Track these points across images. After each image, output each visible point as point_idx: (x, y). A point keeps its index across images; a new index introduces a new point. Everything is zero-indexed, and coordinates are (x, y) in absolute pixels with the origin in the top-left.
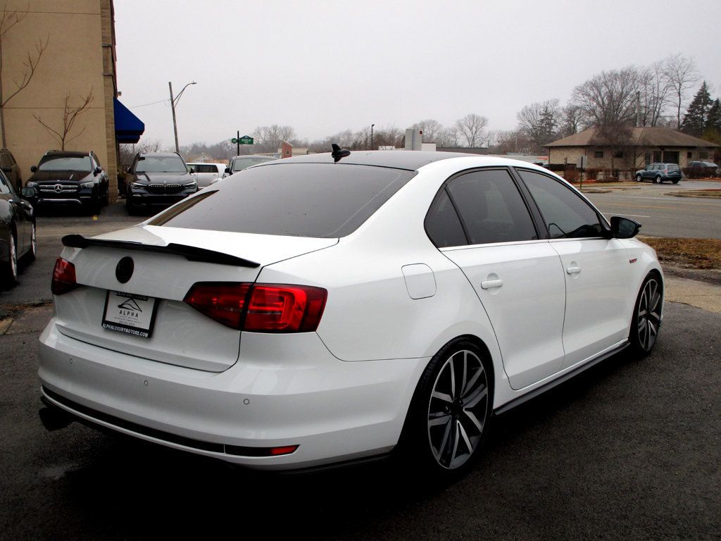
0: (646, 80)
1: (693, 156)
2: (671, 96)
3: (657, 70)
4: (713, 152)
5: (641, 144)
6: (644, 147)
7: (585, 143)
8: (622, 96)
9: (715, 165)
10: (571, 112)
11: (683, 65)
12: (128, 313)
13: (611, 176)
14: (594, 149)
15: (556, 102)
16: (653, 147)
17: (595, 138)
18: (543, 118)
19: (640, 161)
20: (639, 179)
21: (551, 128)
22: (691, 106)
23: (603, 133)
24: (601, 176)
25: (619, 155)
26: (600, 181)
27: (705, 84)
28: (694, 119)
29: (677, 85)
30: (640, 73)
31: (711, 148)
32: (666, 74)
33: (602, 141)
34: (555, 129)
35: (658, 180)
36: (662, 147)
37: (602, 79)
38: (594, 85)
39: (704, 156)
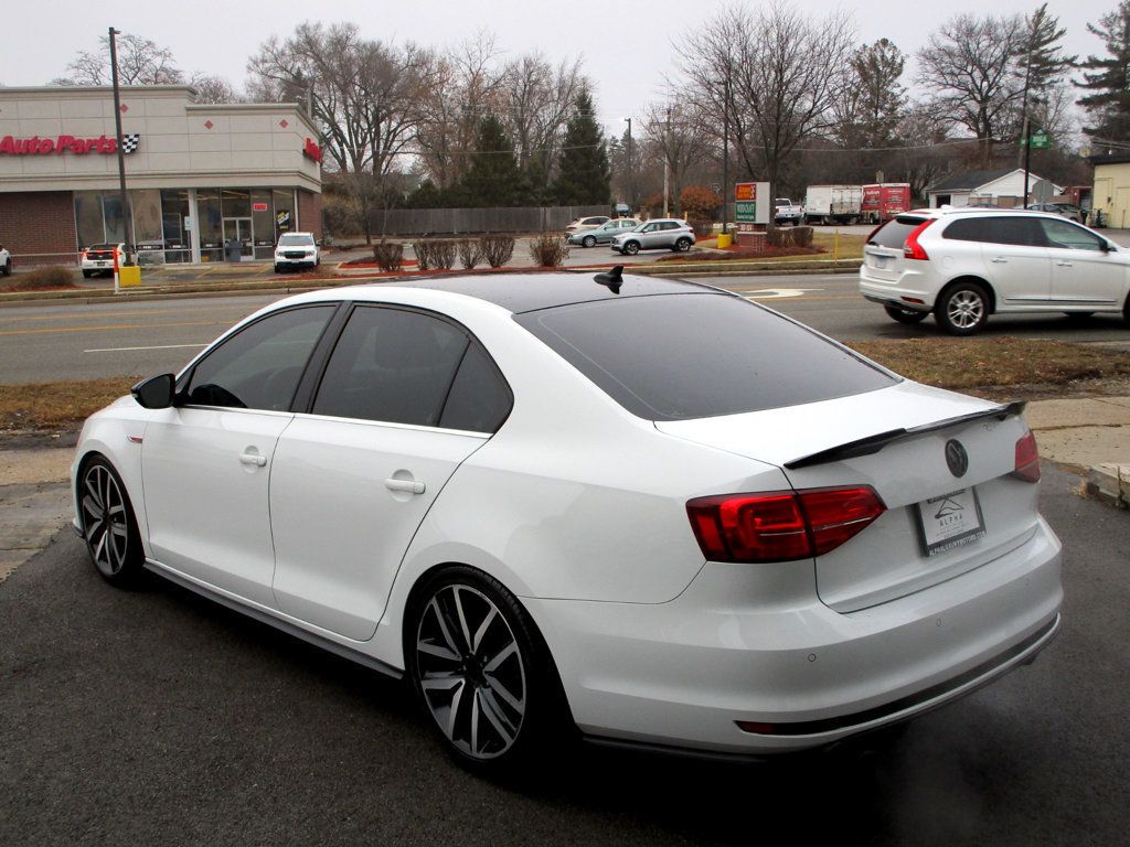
12: (951, 520)
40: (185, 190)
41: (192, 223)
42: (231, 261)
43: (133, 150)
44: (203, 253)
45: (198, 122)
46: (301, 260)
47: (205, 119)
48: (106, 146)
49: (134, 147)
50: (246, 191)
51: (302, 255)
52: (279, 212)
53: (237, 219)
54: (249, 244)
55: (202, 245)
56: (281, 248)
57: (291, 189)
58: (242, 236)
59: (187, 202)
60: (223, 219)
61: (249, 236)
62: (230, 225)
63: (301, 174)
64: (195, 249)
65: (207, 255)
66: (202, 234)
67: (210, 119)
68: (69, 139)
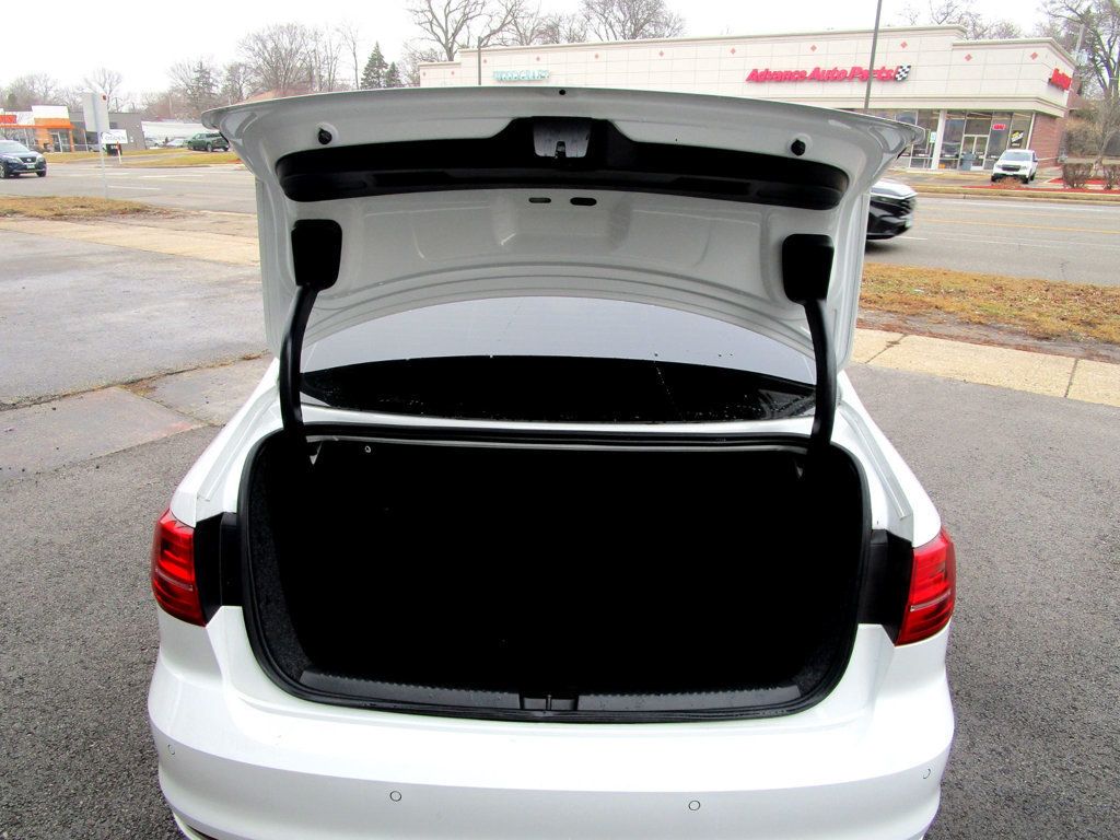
0: (316, 36)
2: (345, 56)
8: (292, 54)
10: (234, 70)
11: (354, 22)
18: (198, 75)
21: (210, 89)
22: (366, 69)
27: (377, 44)
28: (371, 84)
29: (351, 44)
30: (308, 27)
32: (338, 30)
34: (214, 90)
37: (267, 33)
38: (258, 38)
40: (939, 111)
41: (937, 138)
42: (963, 169)
43: (904, 78)
44: (942, 162)
45: (960, 55)
46: (1015, 173)
47: (966, 53)
48: (884, 75)
49: (905, 75)
50: (989, 113)
51: (1017, 169)
52: (1014, 132)
53: (976, 136)
54: (981, 157)
55: (941, 156)
56: (1001, 162)
57: (1031, 113)
58: (978, 150)
59: (937, 121)
60: (964, 135)
61: (984, 151)
62: (969, 141)
63: (1039, 100)
64: (936, 158)
65: (945, 163)
66: (943, 147)
67: (969, 52)
68: (859, 69)
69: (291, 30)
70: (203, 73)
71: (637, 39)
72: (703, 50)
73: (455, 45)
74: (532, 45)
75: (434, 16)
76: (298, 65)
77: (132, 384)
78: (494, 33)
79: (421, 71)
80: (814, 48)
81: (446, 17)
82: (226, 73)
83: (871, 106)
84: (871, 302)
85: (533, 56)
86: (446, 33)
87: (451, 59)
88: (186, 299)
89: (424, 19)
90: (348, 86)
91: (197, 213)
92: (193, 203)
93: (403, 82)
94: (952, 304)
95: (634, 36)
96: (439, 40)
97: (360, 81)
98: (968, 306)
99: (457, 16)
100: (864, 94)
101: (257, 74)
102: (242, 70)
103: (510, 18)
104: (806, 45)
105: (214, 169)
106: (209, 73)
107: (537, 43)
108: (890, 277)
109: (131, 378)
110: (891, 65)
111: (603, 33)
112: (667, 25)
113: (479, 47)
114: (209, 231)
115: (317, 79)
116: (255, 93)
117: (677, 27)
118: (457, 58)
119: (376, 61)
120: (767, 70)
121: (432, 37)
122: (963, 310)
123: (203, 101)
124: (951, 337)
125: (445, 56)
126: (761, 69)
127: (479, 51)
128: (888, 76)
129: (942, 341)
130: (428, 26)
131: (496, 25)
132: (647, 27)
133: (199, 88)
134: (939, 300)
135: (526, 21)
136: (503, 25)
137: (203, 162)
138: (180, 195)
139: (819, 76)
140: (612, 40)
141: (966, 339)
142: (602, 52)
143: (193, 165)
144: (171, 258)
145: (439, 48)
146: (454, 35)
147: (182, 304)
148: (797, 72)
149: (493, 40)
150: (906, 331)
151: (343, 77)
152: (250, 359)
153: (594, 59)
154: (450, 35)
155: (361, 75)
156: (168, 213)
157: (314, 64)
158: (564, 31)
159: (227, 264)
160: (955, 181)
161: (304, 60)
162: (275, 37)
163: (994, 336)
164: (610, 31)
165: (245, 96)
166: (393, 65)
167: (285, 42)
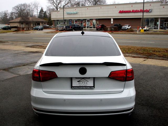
0: (29, 6)
1: (43, 24)
2: (35, 10)
3: (31, 4)
4: (47, 23)
5: (31, 21)
6: (32, 22)
7: (18, 21)
8: (24, 10)
9: (48, 26)
10: (12, 13)
11: (37, 3)
12: (83, 83)
13: (27, 29)
14: (21, 22)
15: (7, 11)
16: (34, 22)
17: (21, 20)
18: (4, 15)
19: (32, 25)
20: (34, 29)
21: (7, 17)
22: (40, 12)
23: (23, 19)
24: (25, 29)
25: (27, 24)
26: (25, 30)
27: (42, 8)
28: (40, 15)
29: (37, 8)
30: (28, 4)
31: (46, 22)
32: (34, 5)
33: (22, 20)
35: (38, 30)
36: (36, 22)
37: (19, 6)
38: (17, 7)
39: (45, 24)
40: (159, 18)
41: (159, 23)
42: (165, 29)
43: (151, 12)
44: (160, 28)
45: (162, 7)
47: (163, 6)
53: (167, 23)
55: (160, 27)
59: (158, 20)
62: (165, 24)
64: (159, 27)
65: (161, 28)
66: (160, 25)
67: (164, 6)
68: (142, 10)
69: (24, 5)
70: (5, 14)
71: (96, 5)
72: (109, 7)
73: (58, 7)
74: (74, 7)
75: (54, 2)
76: (25, 12)
77: (4, 70)
78: (66, 4)
79: (51, 13)
80: (132, 6)
81: (56, 2)
82: (10, 14)
83: (144, 17)
84: (142, 54)
85: (74, 9)
86: (56, 5)
87: (57, 10)
88: (10, 56)
89: (51, 2)
90: (36, 16)
91: (7, 42)
92: (6, 40)
93: (47, 15)
94: (157, 54)
95: (95, 4)
96: (55, 6)
97: (38, 15)
98: (160, 54)
99: (59, 1)
100: (142, 15)
101: (17, 14)
102: (14, 13)
103: (69, 1)
104: (130, 6)
105: (8, 33)
106: (7, 14)
107: (75, 6)
108: (146, 49)
109: (4, 68)
110: (148, 9)
111: (89, 4)
112: (102, 2)
113: (63, 7)
114: (10, 45)
115: (29, 15)
116: (16, 18)
117: (104, 2)
118: (59, 10)
119: (42, 10)
120: (123, 11)
121: (53, 6)
122: (159, 54)
123: (5, 20)
124: (156, 59)
125: (56, 9)
126: (122, 10)
127: (63, 8)
128: (147, 11)
129: (154, 60)
130: (52, 3)
131: (66, 3)
132: (98, 3)
133: (4, 17)
134: (155, 53)
135: (73, 2)
136: (68, 3)
137: (6, 32)
138: (3, 39)
139: (133, 12)
140: (91, 5)
141: (159, 59)
142: (89, 8)
143: (4, 33)
144: (5, 50)
145: (54, 8)
146: (58, 5)
147: (10, 57)
148: (129, 11)
149: (66, 6)
150: (147, 58)
151: (35, 14)
152: (25, 65)
153: (87, 9)
154: (57, 5)
155: (38, 14)
156: (1, 42)
157: (29, 12)
158: (81, 4)
159: (16, 50)
160: (163, 32)
161: (27, 11)
162: (21, 7)
163: (164, 59)
164: (90, 4)
165: (14, 19)
166: (45, 11)
167: (23, 7)
